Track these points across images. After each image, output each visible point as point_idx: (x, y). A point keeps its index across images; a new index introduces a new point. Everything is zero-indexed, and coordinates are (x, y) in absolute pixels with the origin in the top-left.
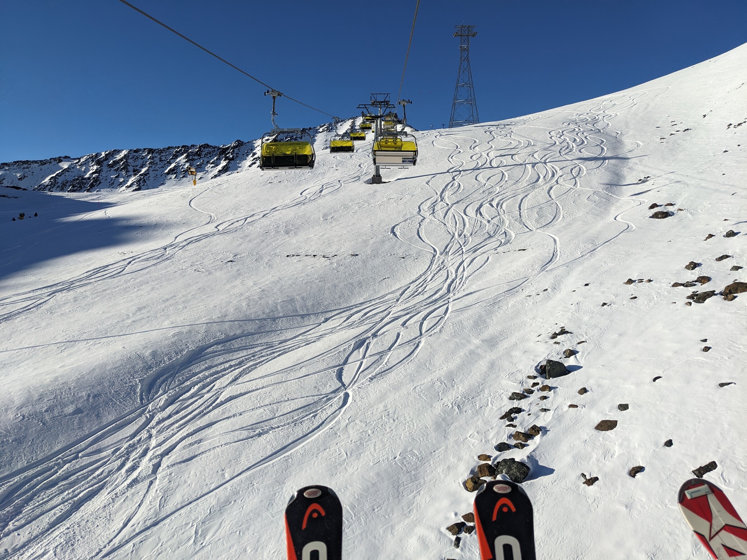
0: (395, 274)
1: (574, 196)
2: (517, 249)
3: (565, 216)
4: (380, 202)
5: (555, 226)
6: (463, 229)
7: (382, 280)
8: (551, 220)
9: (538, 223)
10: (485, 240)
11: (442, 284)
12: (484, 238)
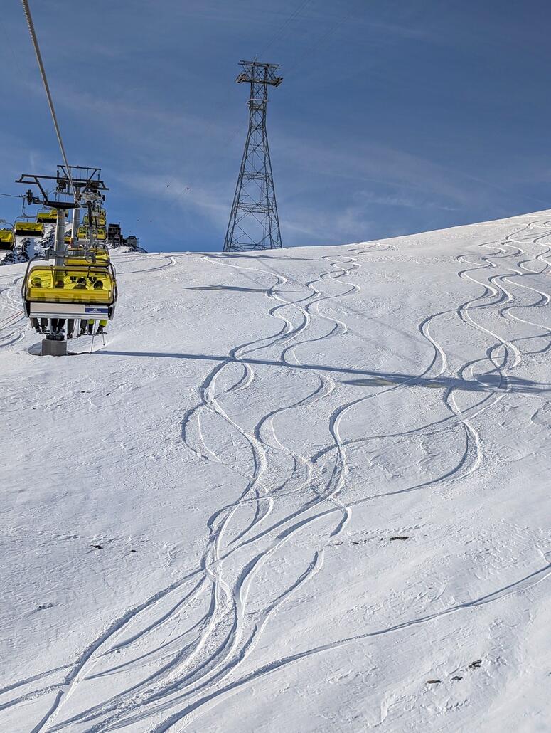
0: (71, 594)
1: (503, 410)
2: (386, 535)
3: (487, 456)
4: (56, 399)
5: (468, 480)
6: (254, 476)
7: (33, 612)
8: (457, 464)
9: (428, 468)
10: (307, 506)
11: (197, 629)
12: (304, 500)
